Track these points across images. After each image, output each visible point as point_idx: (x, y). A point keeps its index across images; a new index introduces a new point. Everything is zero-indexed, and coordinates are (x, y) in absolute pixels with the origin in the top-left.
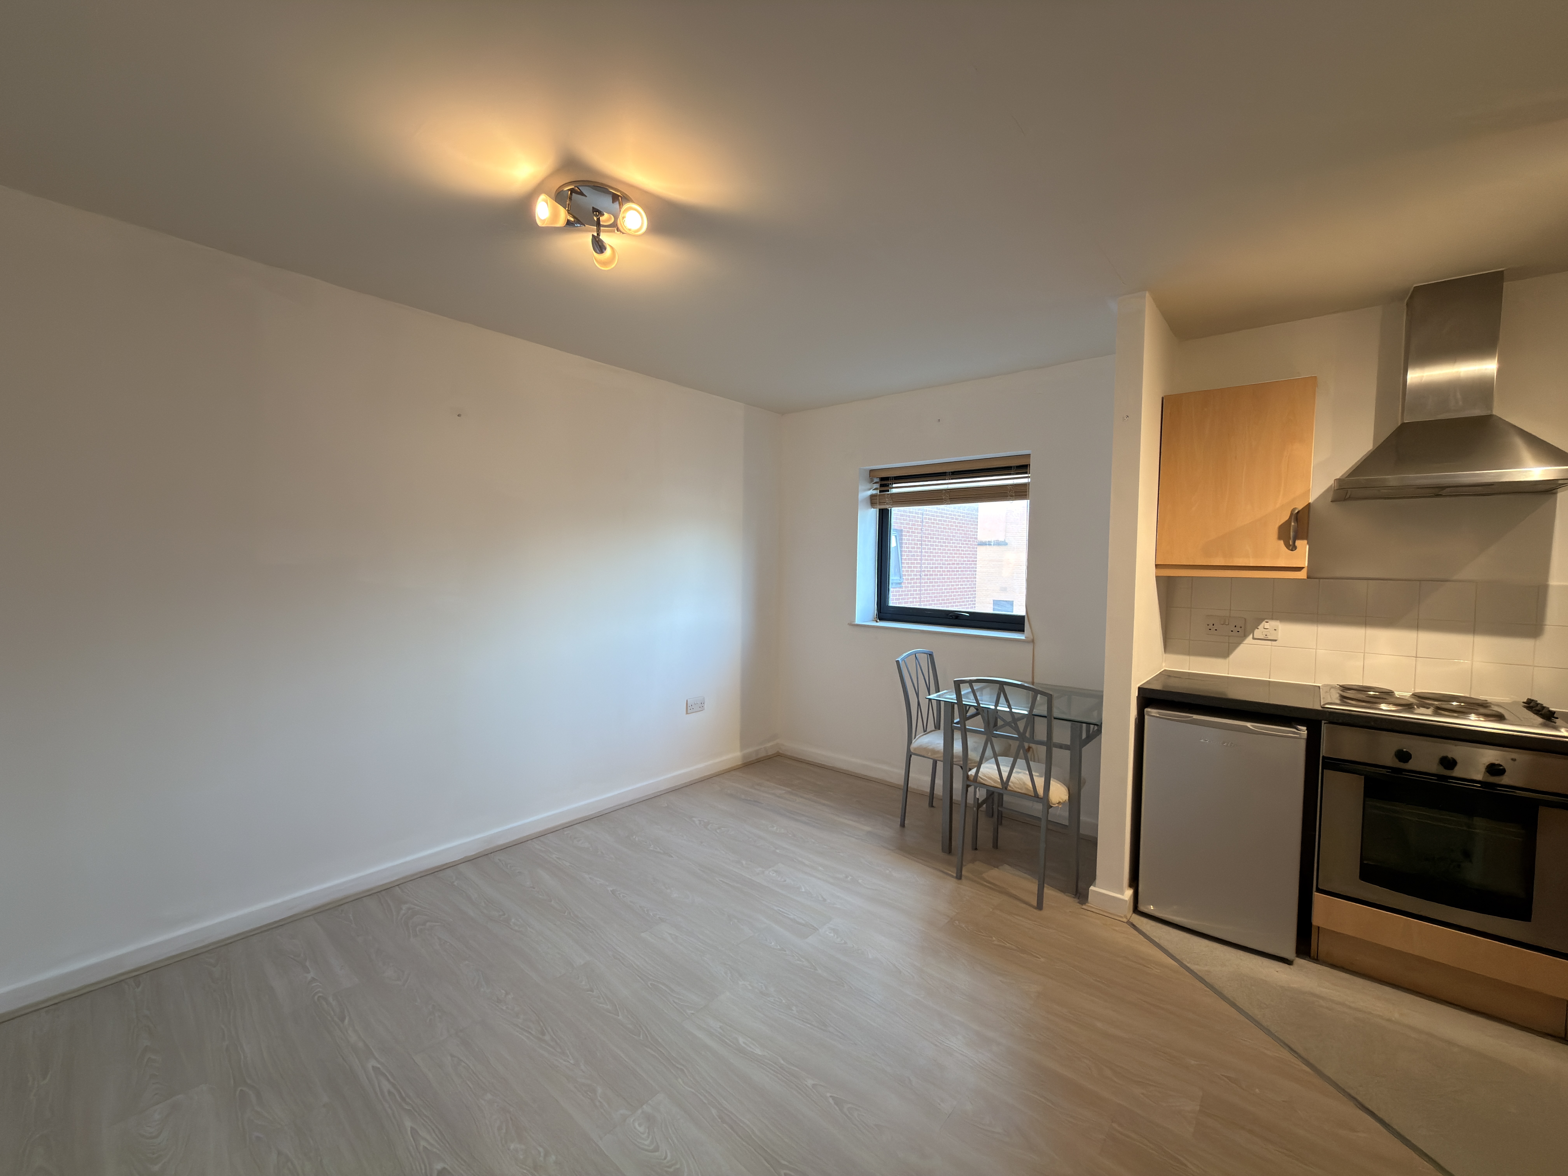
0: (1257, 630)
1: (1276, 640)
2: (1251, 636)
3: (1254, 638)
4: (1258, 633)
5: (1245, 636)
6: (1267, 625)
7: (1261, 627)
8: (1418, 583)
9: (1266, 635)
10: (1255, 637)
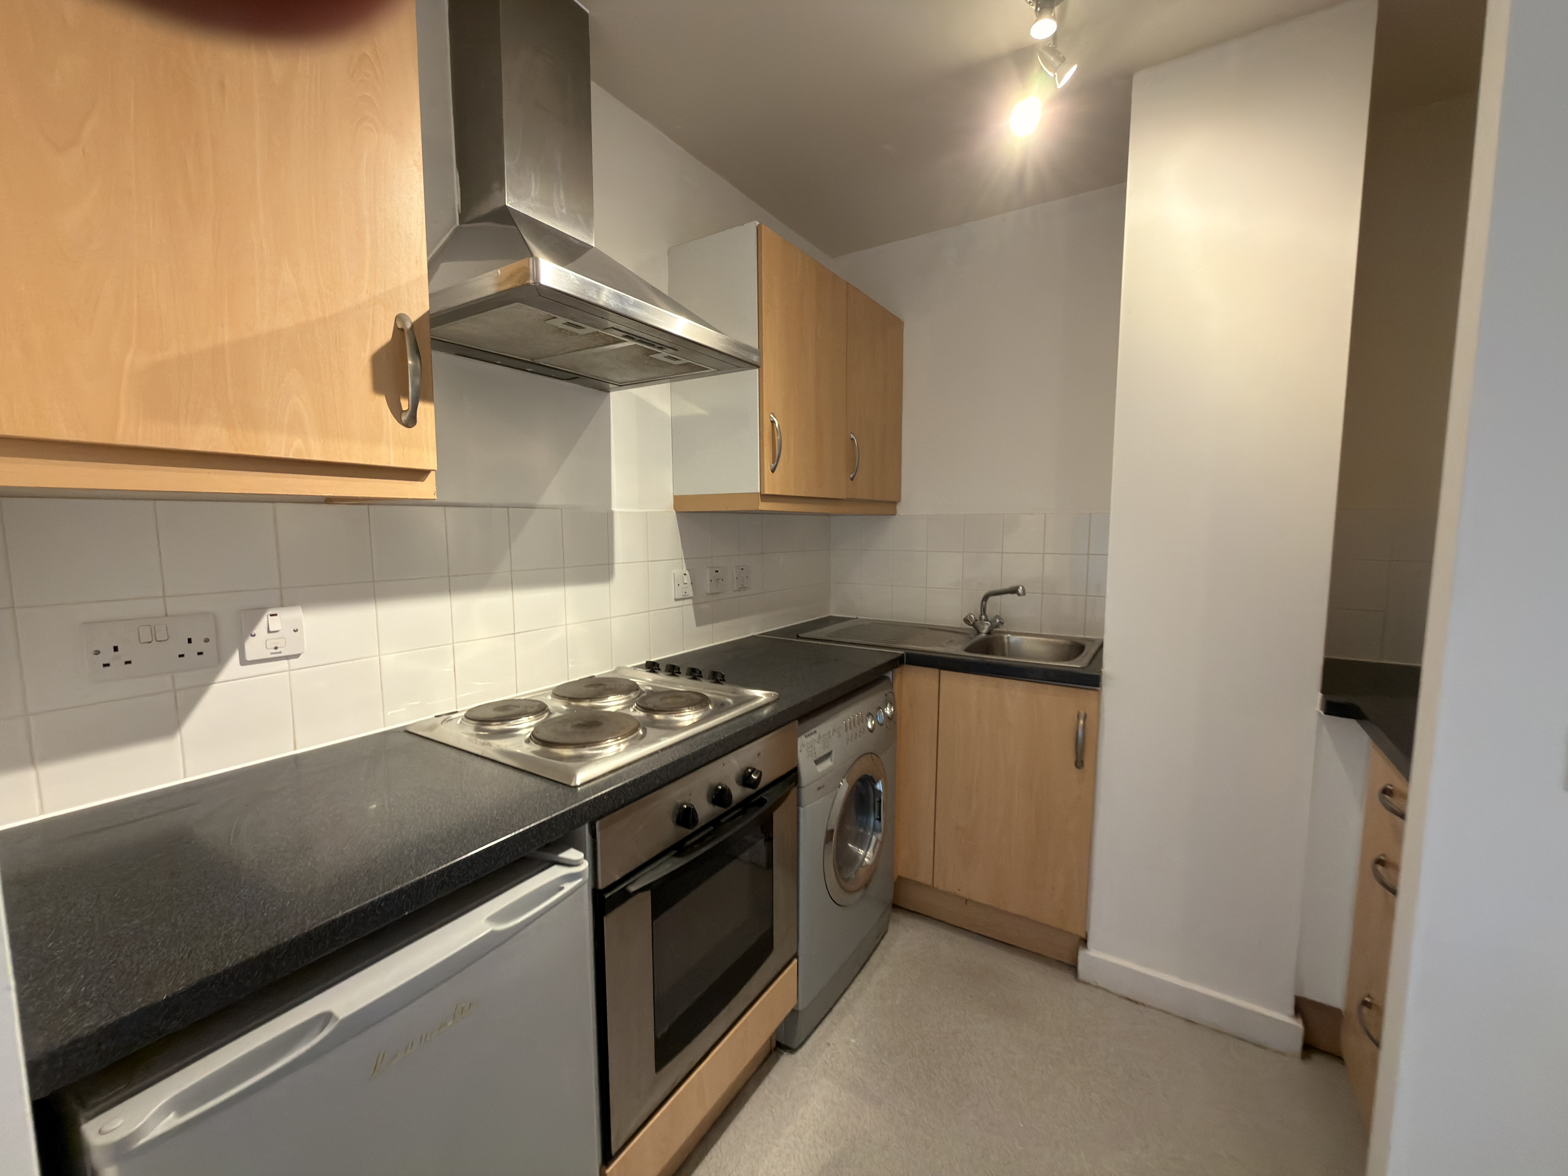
0: (251, 638)
1: (297, 656)
2: (236, 657)
3: (244, 662)
4: (255, 646)
5: (221, 661)
6: (275, 624)
7: (260, 629)
8: (506, 509)
9: (276, 648)
10: (249, 658)
